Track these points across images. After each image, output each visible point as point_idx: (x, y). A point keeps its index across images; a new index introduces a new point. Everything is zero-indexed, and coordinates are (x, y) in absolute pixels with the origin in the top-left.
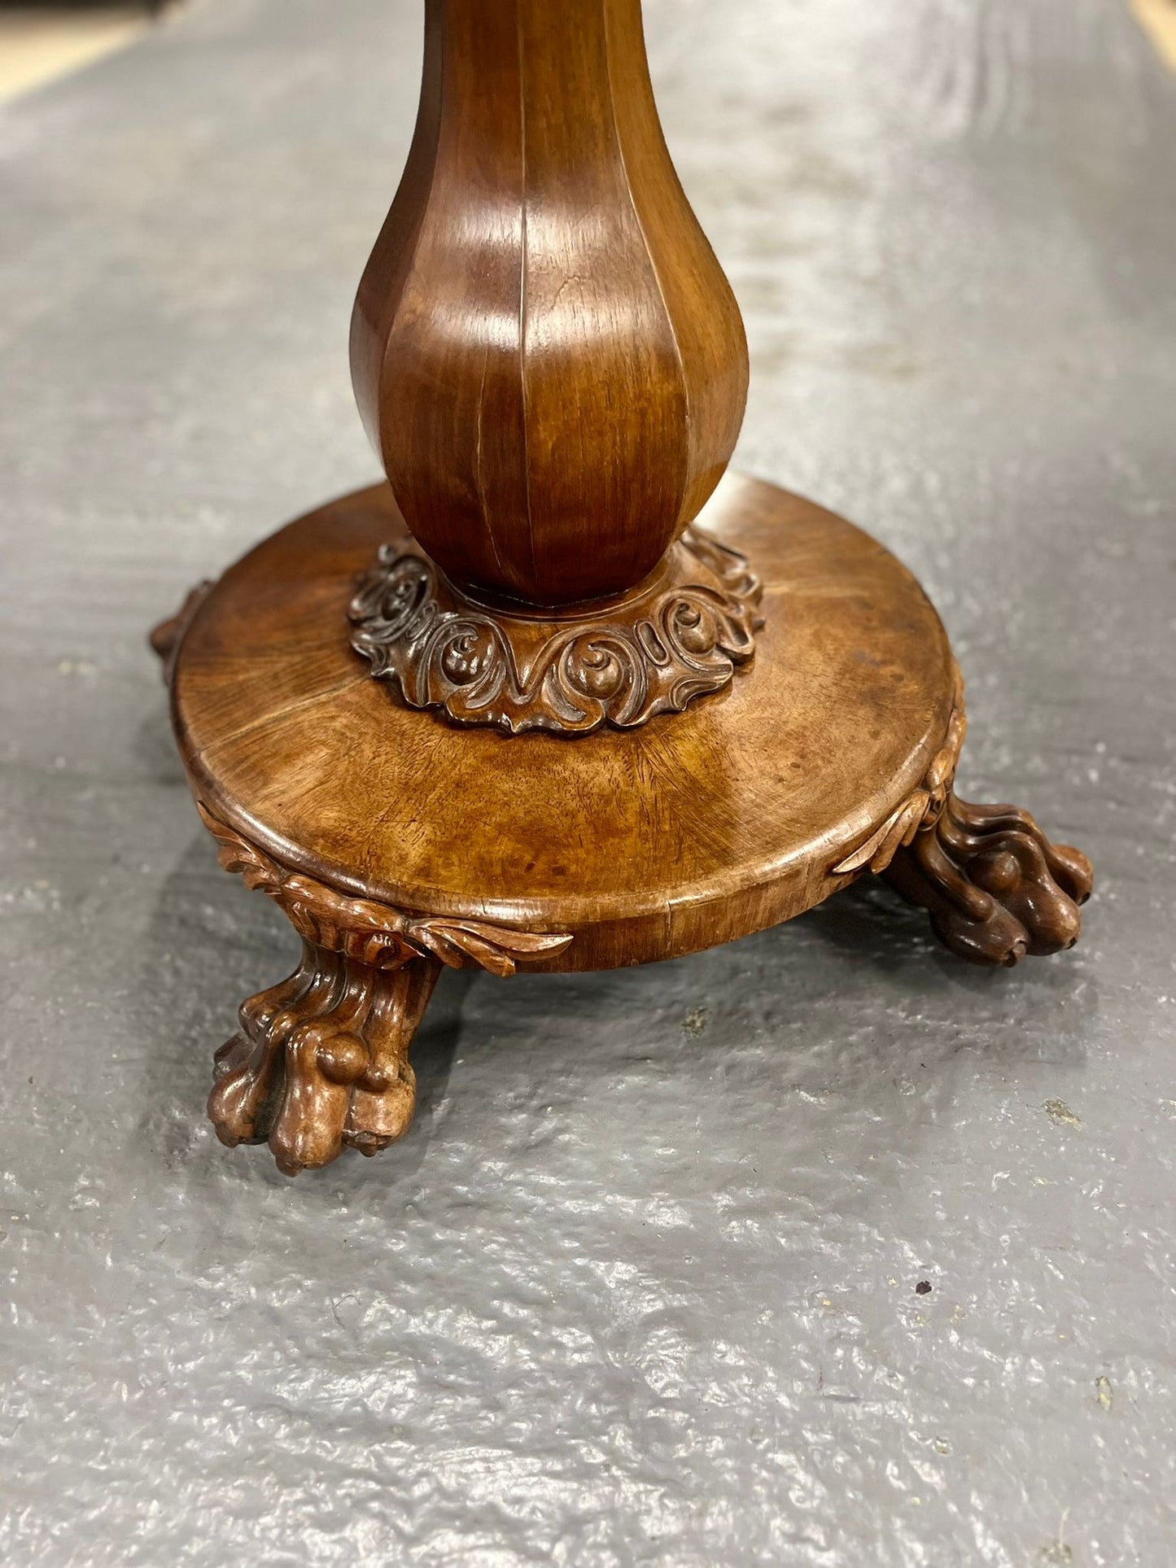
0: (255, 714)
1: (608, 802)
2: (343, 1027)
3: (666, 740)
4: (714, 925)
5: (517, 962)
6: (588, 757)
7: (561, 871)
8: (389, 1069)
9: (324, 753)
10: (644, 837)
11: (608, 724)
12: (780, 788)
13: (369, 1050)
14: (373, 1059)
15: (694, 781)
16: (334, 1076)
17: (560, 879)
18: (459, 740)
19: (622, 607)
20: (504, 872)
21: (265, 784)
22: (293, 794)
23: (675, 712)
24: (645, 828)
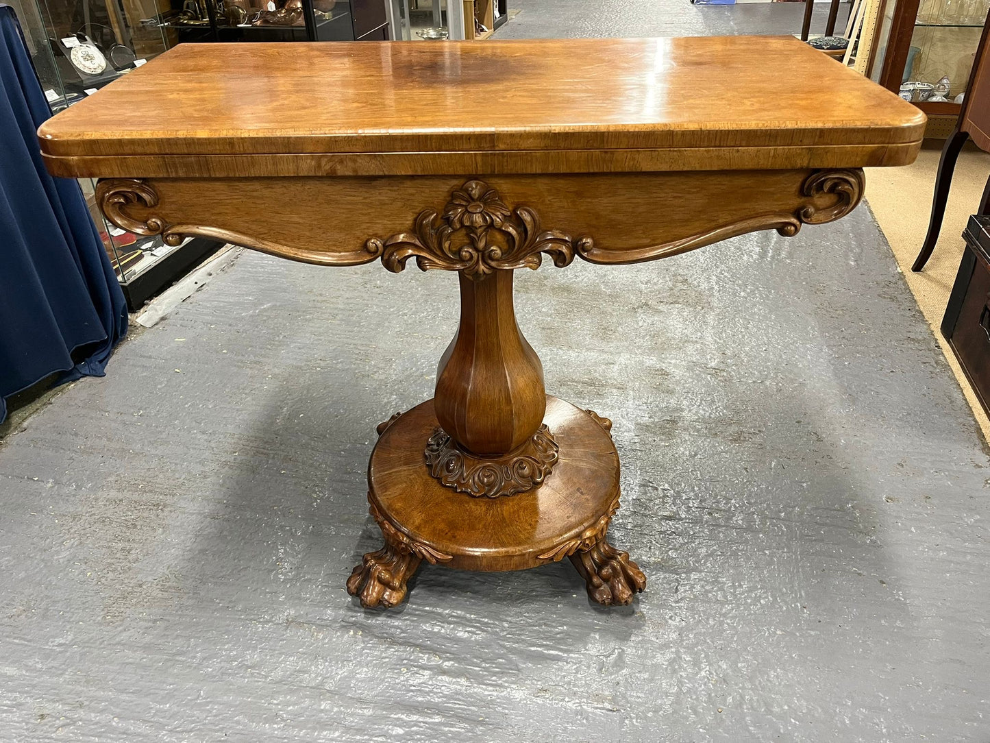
0: (391, 469)
1: (476, 519)
2: (388, 568)
3: (501, 504)
4: (496, 565)
5: (437, 561)
6: (476, 504)
7: (454, 537)
8: (397, 583)
9: (404, 485)
10: (482, 533)
11: (485, 495)
12: (529, 527)
13: (393, 577)
14: (393, 579)
15: (504, 518)
16: (380, 581)
17: (453, 539)
18: (443, 490)
19: (501, 459)
20: (439, 534)
21: (386, 492)
22: (392, 496)
23: (508, 496)
24: (484, 530)
